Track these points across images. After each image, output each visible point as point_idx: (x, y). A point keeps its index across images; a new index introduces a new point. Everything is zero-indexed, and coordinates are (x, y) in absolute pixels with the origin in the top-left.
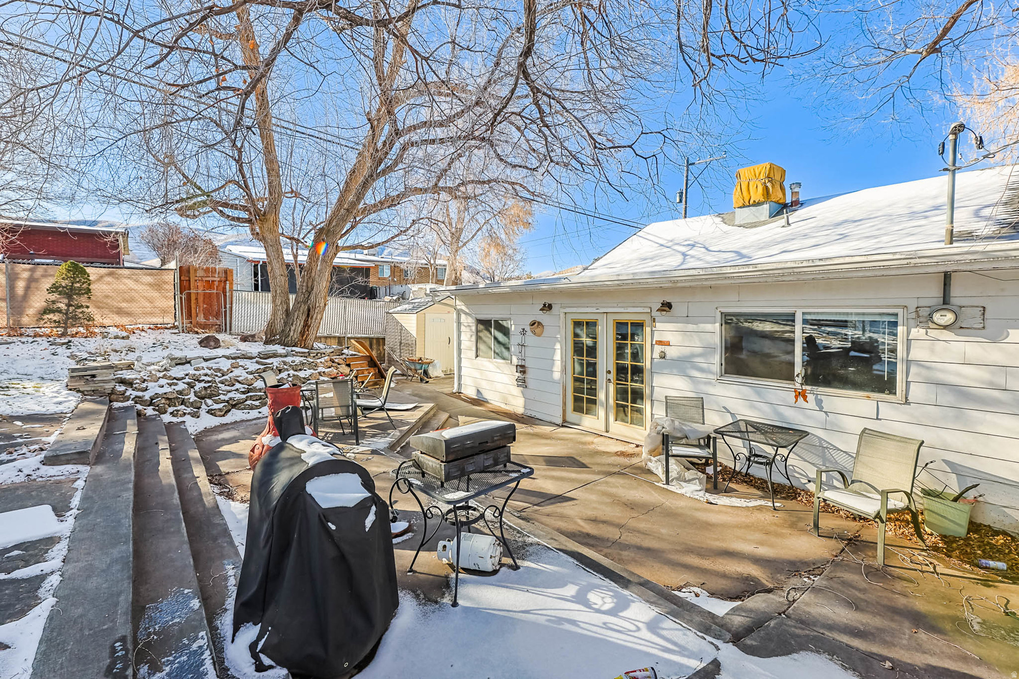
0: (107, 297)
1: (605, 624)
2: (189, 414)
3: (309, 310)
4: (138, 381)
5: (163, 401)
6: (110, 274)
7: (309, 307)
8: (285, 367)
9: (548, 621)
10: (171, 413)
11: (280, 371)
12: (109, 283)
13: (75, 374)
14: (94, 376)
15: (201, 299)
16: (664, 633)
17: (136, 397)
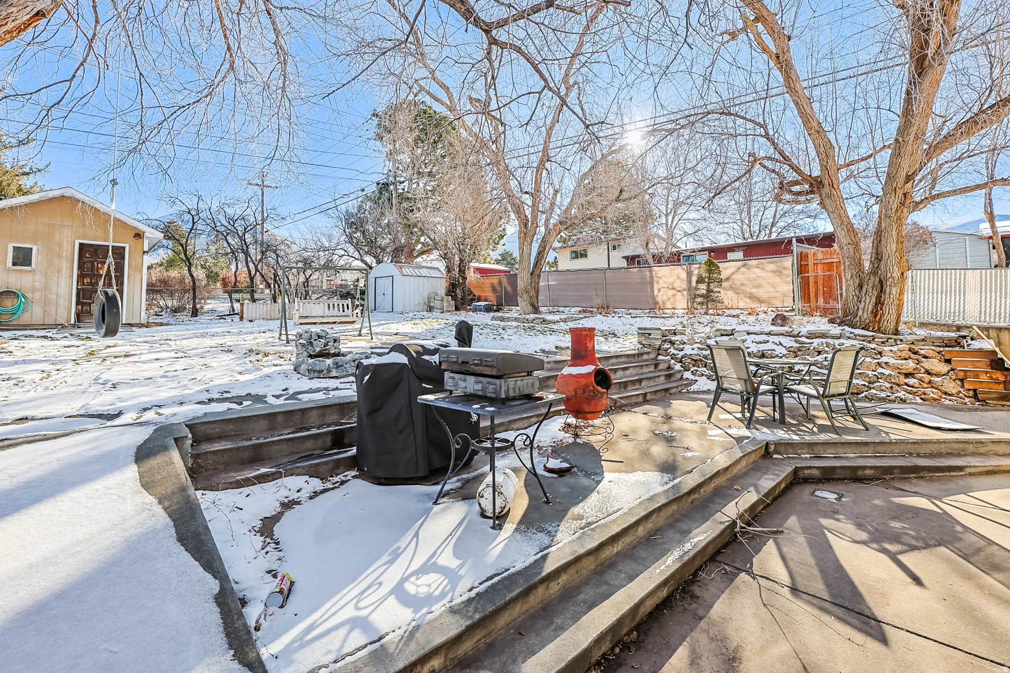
0: (743, 284)
1: (380, 584)
2: (706, 376)
3: (881, 282)
4: (678, 343)
5: (689, 361)
6: (744, 266)
7: (880, 278)
8: (826, 349)
9: (399, 548)
10: (692, 372)
11: (819, 353)
12: (743, 273)
13: (640, 332)
14: (650, 334)
15: (820, 282)
16: (342, 632)
17: (673, 354)
